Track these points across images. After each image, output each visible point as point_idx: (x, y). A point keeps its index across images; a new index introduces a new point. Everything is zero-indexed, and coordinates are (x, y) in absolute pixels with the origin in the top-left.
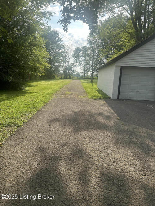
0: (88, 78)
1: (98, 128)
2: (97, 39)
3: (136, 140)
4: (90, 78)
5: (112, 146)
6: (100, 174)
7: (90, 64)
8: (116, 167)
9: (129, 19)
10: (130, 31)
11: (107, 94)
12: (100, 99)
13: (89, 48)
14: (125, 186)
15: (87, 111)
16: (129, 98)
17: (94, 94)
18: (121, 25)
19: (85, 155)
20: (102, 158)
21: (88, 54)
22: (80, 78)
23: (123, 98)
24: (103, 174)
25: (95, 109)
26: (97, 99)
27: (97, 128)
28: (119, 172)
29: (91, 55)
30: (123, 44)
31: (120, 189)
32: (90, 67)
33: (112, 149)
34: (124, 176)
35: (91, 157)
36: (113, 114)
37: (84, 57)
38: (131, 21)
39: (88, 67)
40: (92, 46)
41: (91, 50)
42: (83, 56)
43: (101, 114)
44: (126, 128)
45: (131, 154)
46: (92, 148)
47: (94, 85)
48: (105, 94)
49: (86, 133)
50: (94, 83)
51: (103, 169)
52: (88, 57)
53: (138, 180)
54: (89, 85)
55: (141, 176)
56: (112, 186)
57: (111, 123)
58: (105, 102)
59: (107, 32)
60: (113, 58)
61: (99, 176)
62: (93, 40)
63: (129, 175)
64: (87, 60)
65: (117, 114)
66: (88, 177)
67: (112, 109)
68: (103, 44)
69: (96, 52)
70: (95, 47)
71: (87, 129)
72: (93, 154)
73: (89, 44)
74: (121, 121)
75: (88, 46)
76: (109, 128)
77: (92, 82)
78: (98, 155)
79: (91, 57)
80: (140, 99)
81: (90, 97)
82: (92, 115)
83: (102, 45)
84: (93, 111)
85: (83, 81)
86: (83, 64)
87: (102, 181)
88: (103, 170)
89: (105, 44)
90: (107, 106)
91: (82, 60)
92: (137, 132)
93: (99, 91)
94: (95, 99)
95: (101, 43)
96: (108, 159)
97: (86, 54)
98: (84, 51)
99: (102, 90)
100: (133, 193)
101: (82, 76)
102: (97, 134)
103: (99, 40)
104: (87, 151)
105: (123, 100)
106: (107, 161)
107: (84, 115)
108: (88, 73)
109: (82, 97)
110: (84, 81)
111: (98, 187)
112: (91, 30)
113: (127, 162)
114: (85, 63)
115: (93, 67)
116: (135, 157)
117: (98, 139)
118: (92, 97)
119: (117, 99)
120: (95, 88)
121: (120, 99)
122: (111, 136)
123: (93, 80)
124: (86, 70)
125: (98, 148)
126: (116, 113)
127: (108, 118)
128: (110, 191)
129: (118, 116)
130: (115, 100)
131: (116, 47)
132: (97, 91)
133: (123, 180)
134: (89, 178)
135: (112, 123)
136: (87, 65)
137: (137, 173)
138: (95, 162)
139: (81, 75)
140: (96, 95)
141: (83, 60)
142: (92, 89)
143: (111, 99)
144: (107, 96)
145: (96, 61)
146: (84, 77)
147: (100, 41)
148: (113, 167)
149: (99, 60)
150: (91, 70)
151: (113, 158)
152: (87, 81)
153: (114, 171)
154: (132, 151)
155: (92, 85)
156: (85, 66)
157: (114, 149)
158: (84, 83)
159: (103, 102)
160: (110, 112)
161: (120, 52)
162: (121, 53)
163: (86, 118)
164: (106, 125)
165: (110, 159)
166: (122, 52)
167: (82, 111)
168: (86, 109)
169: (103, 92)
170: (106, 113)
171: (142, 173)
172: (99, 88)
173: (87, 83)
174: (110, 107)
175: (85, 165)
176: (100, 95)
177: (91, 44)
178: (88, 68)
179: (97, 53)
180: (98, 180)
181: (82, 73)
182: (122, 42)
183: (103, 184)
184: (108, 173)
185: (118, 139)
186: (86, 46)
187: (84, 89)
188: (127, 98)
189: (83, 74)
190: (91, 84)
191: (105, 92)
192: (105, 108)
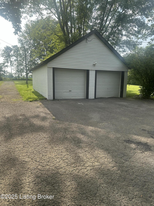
0: (23, 79)
1: (34, 131)
2: (28, 39)
3: (68, 136)
4: (25, 80)
5: (47, 146)
6: (34, 178)
7: (24, 64)
8: (50, 166)
9: (57, 23)
10: (59, 34)
11: (43, 95)
12: (36, 100)
13: (21, 48)
14: (58, 182)
15: (21, 115)
16: (64, 98)
17: (29, 96)
18: (50, 28)
19: (17, 163)
20: (36, 161)
21: (21, 54)
22: (14, 80)
23: (59, 98)
24: (37, 177)
25: (30, 112)
26: (32, 101)
27: (32, 132)
28: (53, 170)
29: (23, 55)
30: (54, 46)
31: (54, 187)
32: (24, 68)
33: (47, 149)
34: (58, 173)
35: (24, 162)
36: (49, 114)
37: (16, 57)
38: (59, 25)
39: (21, 67)
40: (24, 46)
41: (23, 50)
42: (14, 56)
43: (37, 116)
44: (61, 126)
45: (64, 150)
46: (26, 153)
47: (29, 87)
48: (42, 96)
49: (19, 139)
50: (29, 85)
51: (37, 171)
52: (21, 57)
53: (70, 173)
54: (24, 87)
55: (73, 168)
56: (46, 186)
57: (46, 124)
58: (41, 103)
59: (37, 33)
60: (45, 59)
61: (33, 179)
62: (24, 39)
63: (62, 171)
64: (20, 60)
65: (53, 114)
66: (21, 184)
67: (48, 109)
68: (36, 44)
69: (28, 52)
70: (27, 47)
71: (21, 134)
72: (27, 159)
73: (20, 44)
74: (56, 120)
75: (19, 45)
76: (44, 129)
77: (27, 83)
78: (32, 159)
79: (24, 58)
80: (73, 98)
81: (25, 99)
82: (26, 119)
83: (34, 46)
84: (29, 114)
85: (16, 82)
86: (15, 64)
87: (36, 185)
88: (37, 174)
89: (37, 45)
90: (43, 107)
91: (13, 60)
92: (70, 128)
93: (35, 93)
94: (31, 101)
95: (33, 43)
96: (42, 160)
97: (18, 54)
98: (15, 50)
99: (38, 92)
100: (65, 186)
101: (16, 77)
102: (32, 137)
103: (30, 40)
104: (21, 157)
105: (58, 100)
106: (42, 162)
107: (17, 120)
108: (22, 74)
109: (15, 100)
110: (18, 83)
111: (32, 192)
112: (15, 29)
113: (60, 158)
114: (17, 63)
115: (26, 68)
116: (68, 152)
117: (33, 142)
118: (27, 99)
119: (52, 99)
120: (31, 90)
121: (56, 99)
122: (47, 136)
123: (29, 81)
124: (19, 71)
125: (32, 151)
126: (51, 113)
127: (44, 119)
128: (44, 191)
129: (54, 116)
130: (51, 100)
131: (48, 48)
132: (32, 92)
133: (56, 178)
134: (22, 186)
135: (48, 123)
136: (20, 65)
137: (69, 166)
138: (29, 166)
139: (14, 76)
140: (32, 97)
141: (15, 60)
142: (27, 91)
143: (47, 100)
144: (43, 97)
145: (29, 62)
146: (18, 79)
147: (31, 42)
148: (48, 167)
149: (33, 61)
150: (25, 71)
151: (48, 158)
152: (22, 82)
153: (48, 170)
154: (66, 147)
155: (28, 87)
156: (18, 66)
157: (49, 149)
158: (18, 85)
159: (39, 104)
160: (46, 113)
161: (52, 53)
162: (53, 55)
163: (20, 122)
164: (42, 126)
165: (45, 160)
166: (54, 53)
167: (16, 116)
168: (20, 113)
169: (39, 93)
170: (42, 115)
171: (73, 165)
172: (34, 90)
173: (22, 84)
174: (46, 108)
175: (18, 173)
176: (36, 97)
177: (22, 44)
178: (22, 69)
179: (30, 54)
180: (31, 184)
181: (15, 74)
182: (53, 44)
183: (37, 187)
184: (42, 174)
185: (53, 138)
186: (17, 46)
187: (17, 92)
188: (61, 98)
189: (17, 76)
190: (26, 85)
191: (41, 93)
192: (41, 110)
